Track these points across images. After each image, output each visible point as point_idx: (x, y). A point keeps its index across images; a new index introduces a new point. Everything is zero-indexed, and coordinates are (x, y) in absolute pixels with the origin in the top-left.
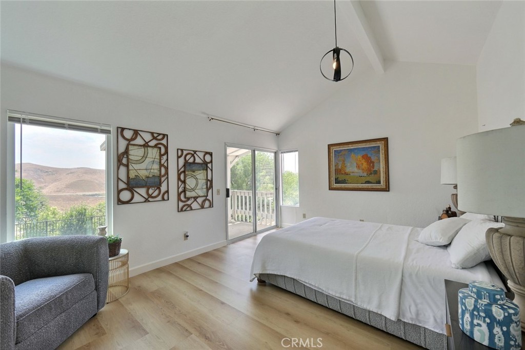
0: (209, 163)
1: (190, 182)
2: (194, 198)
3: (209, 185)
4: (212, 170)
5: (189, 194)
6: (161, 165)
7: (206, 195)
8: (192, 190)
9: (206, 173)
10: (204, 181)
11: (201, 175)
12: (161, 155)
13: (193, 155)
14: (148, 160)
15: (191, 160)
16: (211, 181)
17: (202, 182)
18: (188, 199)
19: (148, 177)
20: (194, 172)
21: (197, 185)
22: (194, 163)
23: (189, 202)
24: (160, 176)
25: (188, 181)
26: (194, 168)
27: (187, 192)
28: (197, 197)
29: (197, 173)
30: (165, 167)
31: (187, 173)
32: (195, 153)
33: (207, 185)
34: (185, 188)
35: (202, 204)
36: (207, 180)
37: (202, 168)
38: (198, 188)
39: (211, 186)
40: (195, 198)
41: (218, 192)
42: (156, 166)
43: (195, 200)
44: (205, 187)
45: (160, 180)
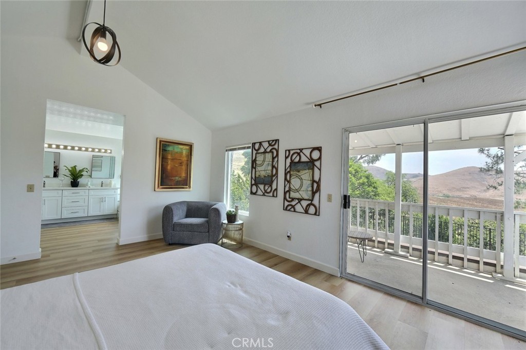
0: (316, 160)
1: (295, 183)
2: (298, 199)
3: (316, 187)
4: (320, 170)
5: (293, 195)
6: (273, 167)
7: (311, 199)
8: (296, 191)
9: (312, 173)
10: (310, 182)
11: (306, 175)
12: (273, 158)
13: (299, 154)
14: (266, 163)
15: (297, 160)
16: (318, 183)
17: (307, 183)
18: (293, 199)
19: (265, 177)
20: (299, 172)
21: (301, 185)
22: (299, 162)
23: (293, 203)
24: (272, 176)
25: (293, 181)
26: (299, 168)
27: (291, 192)
28: (301, 200)
29: (302, 172)
30: (276, 168)
31: (292, 173)
32: (301, 151)
33: (313, 187)
34: (290, 187)
35: (306, 208)
36: (314, 181)
37: (307, 167)
38: (302, 189)
39: (318, 189)
40: (300, 200)
41: (330, 198)
42: (270, 168)
43: (299, 202)
44: (310, 189)
45: (272, 179)
